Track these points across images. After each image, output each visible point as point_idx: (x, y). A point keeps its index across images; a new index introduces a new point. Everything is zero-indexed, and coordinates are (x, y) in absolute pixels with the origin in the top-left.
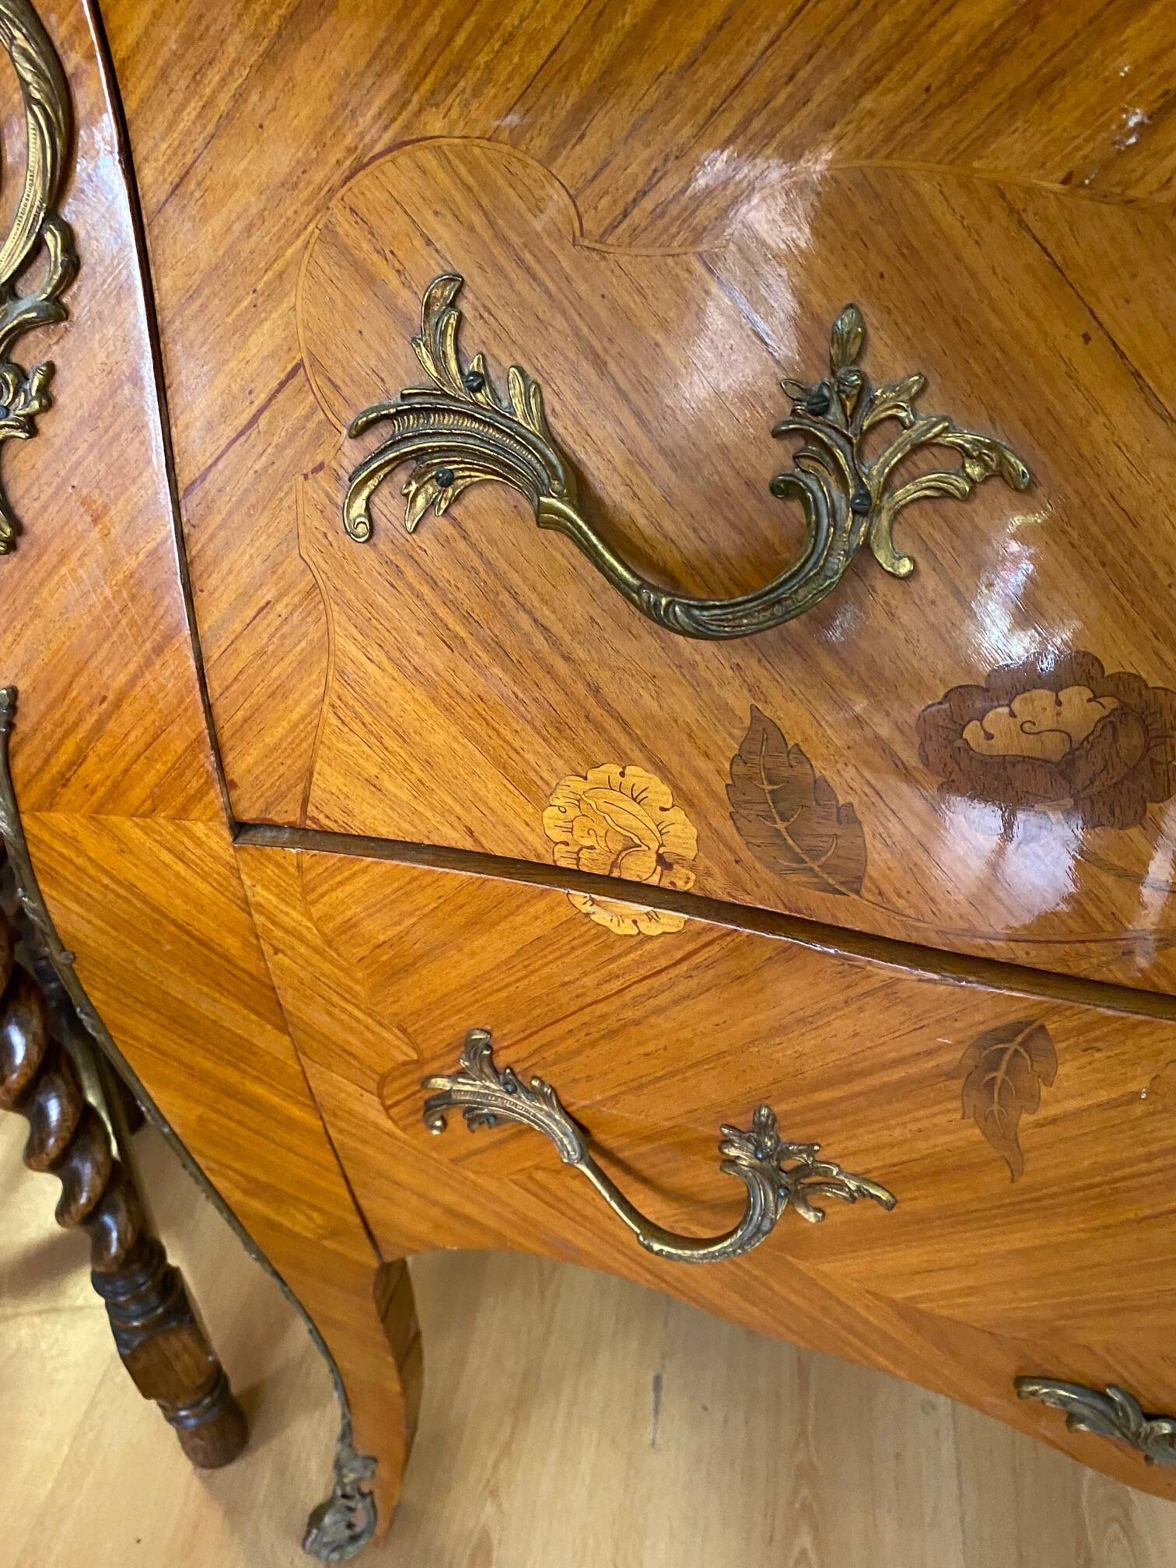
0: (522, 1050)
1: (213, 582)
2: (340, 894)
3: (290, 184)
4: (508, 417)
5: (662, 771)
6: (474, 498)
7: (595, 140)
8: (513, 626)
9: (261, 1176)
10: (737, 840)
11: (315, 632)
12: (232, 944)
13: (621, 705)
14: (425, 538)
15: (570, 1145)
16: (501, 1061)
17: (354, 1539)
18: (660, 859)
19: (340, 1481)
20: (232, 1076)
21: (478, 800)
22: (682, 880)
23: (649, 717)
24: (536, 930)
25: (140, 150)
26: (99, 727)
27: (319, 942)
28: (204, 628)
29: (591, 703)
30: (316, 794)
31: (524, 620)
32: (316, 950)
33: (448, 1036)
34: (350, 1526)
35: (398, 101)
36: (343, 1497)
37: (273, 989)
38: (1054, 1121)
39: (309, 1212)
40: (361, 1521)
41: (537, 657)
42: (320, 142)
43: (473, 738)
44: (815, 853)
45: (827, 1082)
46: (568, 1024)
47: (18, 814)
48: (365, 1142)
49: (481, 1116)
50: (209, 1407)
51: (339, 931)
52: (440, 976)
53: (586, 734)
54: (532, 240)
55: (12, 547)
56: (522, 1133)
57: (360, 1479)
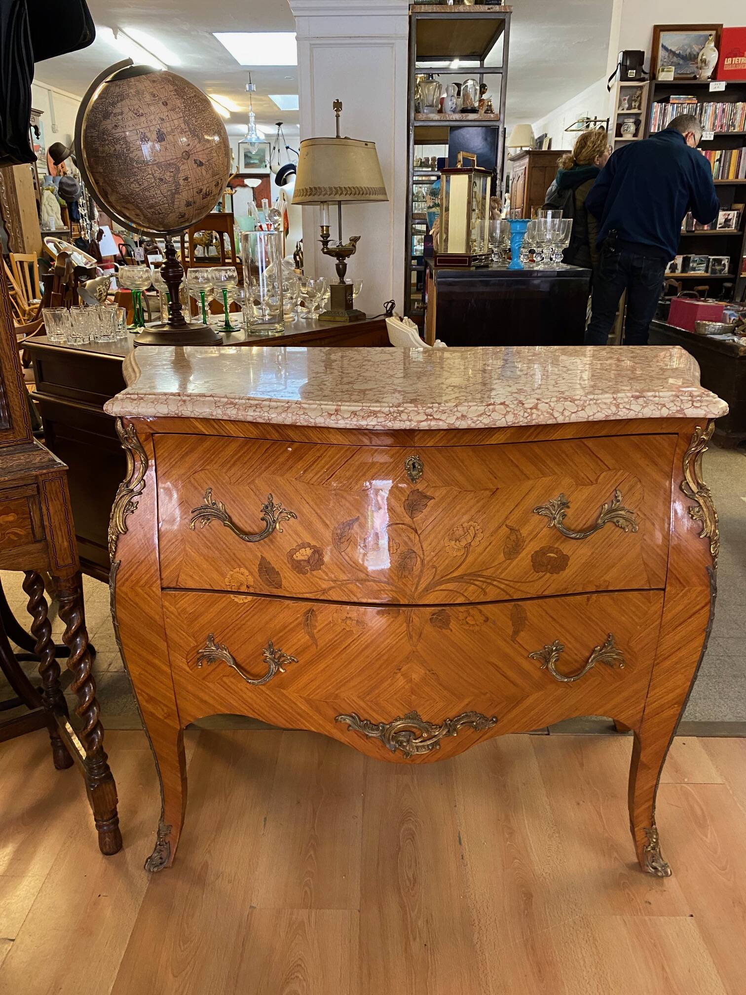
0: (219, 638)
2: (183, 601)
3: (184, 474)
4: (219, 509)
5: (247, 568)
6: (213, 522)
7: (233, 471)
8: (219, 544)
9: (152, 694)
10: (261, 581)
11: (182, 547)
12: (157, 617)
13: (239, 557)
14: (204, 529)
15: (231, 663)
16: (215, 642)
17: (161, 864)
18: (247, 586)
19: (159, 838)
20: (150, 657)
21: (213, 578)
22: (252, 590)
23: (244, 558)
24: (224, 605)
25: (158, 469)
26: (137, 568)
27: (176, 614)
28: (161, 547)
29: (233, 557)
30: (179, 580)
31: (222, 543)
32: (176, 617)
33: (203, 637)
34: (161, 858)
35: (202, 464)
36: (158, 848)
37: (165, 629)
38: (319, 631)
39: (163, 707)
40: (164, 855)
41: (224, 550)
42: (189, 468)
43: (212, 565)
44: (273, 581)
45: (280, 631)
46: (231, 628)
47: (115, 588)
48: (181, 676)
49: (211, 659)
50: (112, 823)
51: (182, 611)
52: (203, 620)
53: (233, 563)
54: (223, 484)
55: (125, 533)
56: (220, 664)
57: (166, 835)
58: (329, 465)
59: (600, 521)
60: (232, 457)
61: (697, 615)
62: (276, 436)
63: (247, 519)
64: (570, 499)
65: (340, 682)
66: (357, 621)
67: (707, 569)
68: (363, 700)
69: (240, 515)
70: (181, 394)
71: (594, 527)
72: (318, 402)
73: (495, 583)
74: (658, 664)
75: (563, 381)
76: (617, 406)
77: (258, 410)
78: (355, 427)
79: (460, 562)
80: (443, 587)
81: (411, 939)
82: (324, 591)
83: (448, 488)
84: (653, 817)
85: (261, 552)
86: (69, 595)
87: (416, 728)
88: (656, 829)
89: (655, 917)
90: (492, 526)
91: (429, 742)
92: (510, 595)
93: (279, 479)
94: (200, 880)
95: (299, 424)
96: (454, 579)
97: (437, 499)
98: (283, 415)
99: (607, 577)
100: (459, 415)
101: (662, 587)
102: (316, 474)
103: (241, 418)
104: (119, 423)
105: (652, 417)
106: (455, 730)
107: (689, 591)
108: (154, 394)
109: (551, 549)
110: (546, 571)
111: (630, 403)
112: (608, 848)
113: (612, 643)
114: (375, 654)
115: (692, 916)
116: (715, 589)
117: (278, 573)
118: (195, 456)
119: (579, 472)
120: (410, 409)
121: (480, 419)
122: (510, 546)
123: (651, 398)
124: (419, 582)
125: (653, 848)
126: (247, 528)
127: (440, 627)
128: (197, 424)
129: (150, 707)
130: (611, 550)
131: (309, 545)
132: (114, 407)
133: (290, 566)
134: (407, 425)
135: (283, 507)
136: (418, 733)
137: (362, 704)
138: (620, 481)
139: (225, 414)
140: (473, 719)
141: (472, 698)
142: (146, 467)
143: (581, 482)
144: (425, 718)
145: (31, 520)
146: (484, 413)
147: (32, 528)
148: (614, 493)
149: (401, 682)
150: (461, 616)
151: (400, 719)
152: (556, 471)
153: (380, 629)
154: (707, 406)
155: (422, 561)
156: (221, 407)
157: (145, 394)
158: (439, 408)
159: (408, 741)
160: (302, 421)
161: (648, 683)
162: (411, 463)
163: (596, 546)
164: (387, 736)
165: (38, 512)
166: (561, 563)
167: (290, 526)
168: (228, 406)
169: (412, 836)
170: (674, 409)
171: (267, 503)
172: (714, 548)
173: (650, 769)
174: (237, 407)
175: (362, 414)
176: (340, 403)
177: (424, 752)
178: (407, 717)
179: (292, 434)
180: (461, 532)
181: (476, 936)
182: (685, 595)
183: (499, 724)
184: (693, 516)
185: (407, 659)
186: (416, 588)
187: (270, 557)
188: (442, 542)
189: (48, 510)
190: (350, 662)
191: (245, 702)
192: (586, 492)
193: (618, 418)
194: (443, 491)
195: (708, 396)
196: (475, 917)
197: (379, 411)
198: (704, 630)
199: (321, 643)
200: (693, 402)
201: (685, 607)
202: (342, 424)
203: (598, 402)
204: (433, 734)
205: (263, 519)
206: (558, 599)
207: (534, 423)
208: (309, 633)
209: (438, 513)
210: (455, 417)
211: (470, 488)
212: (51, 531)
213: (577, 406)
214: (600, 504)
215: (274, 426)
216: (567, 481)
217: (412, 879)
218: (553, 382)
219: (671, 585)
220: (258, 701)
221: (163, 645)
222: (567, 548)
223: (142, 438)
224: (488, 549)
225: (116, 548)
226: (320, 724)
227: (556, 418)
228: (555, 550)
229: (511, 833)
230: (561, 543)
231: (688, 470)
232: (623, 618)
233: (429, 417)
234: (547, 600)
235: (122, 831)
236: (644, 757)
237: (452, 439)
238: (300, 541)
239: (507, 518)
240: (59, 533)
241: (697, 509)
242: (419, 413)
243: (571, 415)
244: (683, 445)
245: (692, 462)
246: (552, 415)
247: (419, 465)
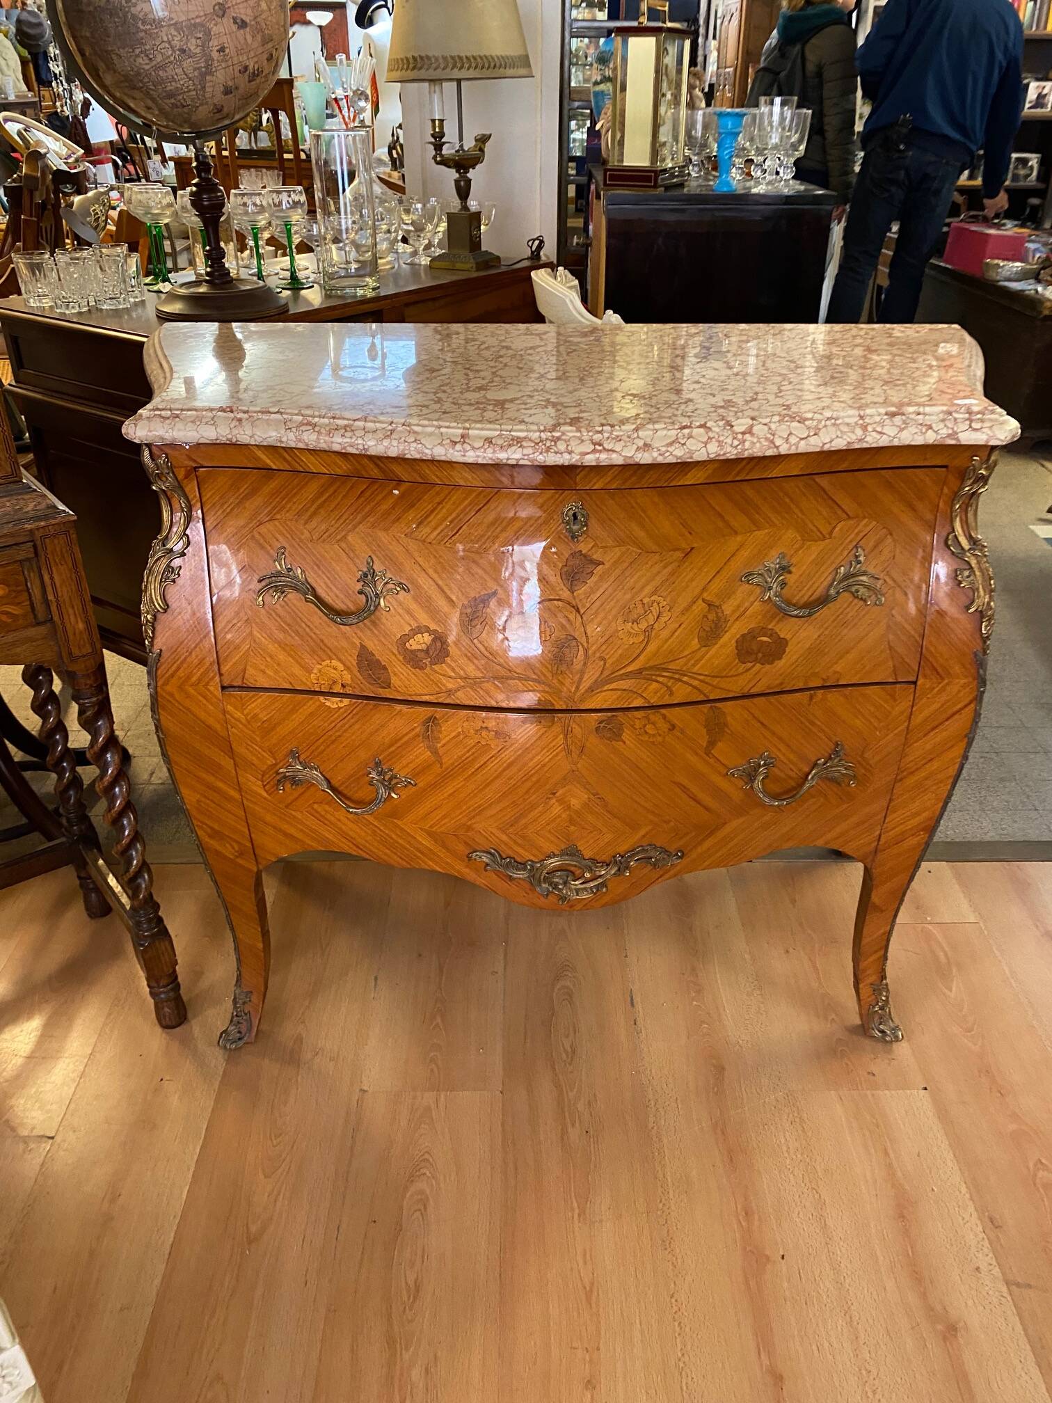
0: (308, 753)
1: (221, 618)
2: (253, 705)
3: (244, 527)
4: (297, 577)
5: (340, 661)
6: (289, 596)
7: (314, 524)
8: (301, 627)
9: (216, 827)
10: (361, 678)
11: (248, 631)
12: (218, 727)
13: (329, 645)
14: (277, 606)
15: (325, 786)
16: (302, 757)
17: (240, 1039)
18: (342, 685)
19: (235, 1007)
20: (211, 779)
21: (293, 675)
22: (349, 691)
23: (336, 647)
24: (310, 711)
25: (206, 519)
26: (185, 659)
27: (245, 722)
28: (217, 631)
29: (321, 644)
30: (246, 676)
31: (304, 625)
32: (245, 725)
33: (284, 752)
34: (240, 1032)
35: (270, 512)
36: (236, 1019)
37: (230, 742)
38: (444, 745)
39: (233, 843)
40: (244, 1028)
41: (308, 634)
42: (252, 518)
43: (291, 656)
44: (379, 678)
45: (391, 745)
46: (321, 741)
47: (156, 687)
48: (255, 803)
49: (295, 781)
50: (172, 989)
51: (253, 717)
52: (283, 730)
53: (320, 653)
54: (301, 541)
55: (166, 611)
56: (308, 788)
57: (244, 1003)
58: (454, 515)
59: (832, 591)
60: (313, 501)
61: (956, 717)
62: (375, 472)
63: (337, 592)
64: (794, 561)
65: (474, 810)
66: (496, 732)
67: (975, 654)
68: (504, 832)
69: (328, 586)
70: (234, 409)
71: (824, 600)
72: (434, 423)
73: (685, 679)
74: (901, 780)
75: (790, 387)
76: (864, 428)
77: (348, 434)
78: (490, 462)
79: (638, 651)
80: (613, 686)
81: (569, 1125)
82: (450, 692)
83: (624, 549)
84: (884, 970)
85: (360, 638)
86: (93, 695)
87: (575, 866)
88: (887, 985)
89: (880, 1092)
90: (683, 602)
91: (592, 884)
92: (705, 695)
93: (382, 535)
94: (292, 1057)
95: (408, 456)
96: (628, 676)
97: (607, 565)
98: (386, 443)
99: (838, 668)
100: (641, 443)
101: (914, 679)
102: (435, 529)
103: (323, 446)
104: (146, 453)
105: (913, 443)
106: (627, 868)
107: (947, 684)
108: (196, 410)
109: (763, 631)
110: (756, 661)
111: (882, 423)
112: (825, 1007)
113: (841, 753)
114: (521, 774)
115: (926, 1089)
116: (983, 682)
117: (385, 668)
118: (258, 501)
119: (807, 522)
120: (571, 434)
121: (669, 449)
122: (708, 629)
123: (912, 416)
124: (581, 679)
125: (882, 1008)
126: (339, 605)
127: (609, 739)
128: (259, 453)
129: (214, 844)
130: (846, 631)
131: (428, 630)
132: (138, 429)
133: (401, 658)
134: (565, 459)
135: (389, 575)
136: (578, 872)
137: (504, 837)
138: (862, 534)
139: (300, 441)
140: (652, 854)
141: (650, 827)
142: (189, 519)
143: (808, 536)
144: (588, 854)
145: (30, 595)
146: (676, 441)
147: (32, 604)
148: (855, 550)
149: (557, 809)
150: (638, 724)
151: (555, 855)
152: (777, 522)
153: (526, 743)
154: (991, 427)
155: (586, 651)
156: (294, 430)
157: (182, 410)
158: (611, 433)
159: (565, 883)
160: (413, 452)
161: (886, 805)
162: (571, 513)
163: (825, 626)
164: (535, 877)
165: (37, 582)
166: (777, 648)
167: (400, 604)
168: (303, 428)
169: (570, 995)
170: (944, 432)
171: (365, 570)
172: (986, 626)
173: (882, 911)
174: (317, 429)
175: (500, 442)
176: (467, 425)
177: (586, 896)
178: (563, 853)
179: (398, 470)
180: (640, 610)
181: (652, 1119)
182: (943, 690)
183: (686, 861)
184: (960, 582)
185: (564, 781)
186: (577, 688)
187: (371, 645)
188: (613, 624)
189: (52, 578)
190: (487, 785)
191: (344, 835)
192: (815, 549)
193: (865, 445)
194: (617, 552)
195: (993, 412)
196: (651, 1096)
197: (525, 438)
198: (966, 736)
199: (447, 761)
200: (971, 421)
201: (943, 705)
202: (471, 457)
203: (838, 422)
204: (598, 873)
205: (360, 592)
206: (772, 699)
207: (746, 454)
208: (429, 747)
209: (609, 583)
210: (635, 447)
211: (654, 548)
212: (59, 608)
213: (809, 428)
214: (834, 566)
215: (372, 458)
216: (791, 534)
217: (569, 1050)
218: (775, 388)
219: (925, 676)
220: (363, 834)
221: (227, 763)
222: (785, 629)
223: (181, 474)
224: (676, 634)
225: (153, 632)
226: (447, 863)
227: (777, 447)
228: (769, 632)
229: (699, 992)
230: (778, 622)
231: (958, 519)
232: (857, 721)
233: (597, 447)
234: (756, 700)
235: (185, 999)
236: (875, 898)
237: (632, 476)
238: (414, 625)
239: (704, 589)
240: (71, 611)
241: (966, 573)
242: (583, 441)
243: (799, 442)
244: (953, 481)
245: (964, 506)
246: (772, 442)
247: (583, 516)
